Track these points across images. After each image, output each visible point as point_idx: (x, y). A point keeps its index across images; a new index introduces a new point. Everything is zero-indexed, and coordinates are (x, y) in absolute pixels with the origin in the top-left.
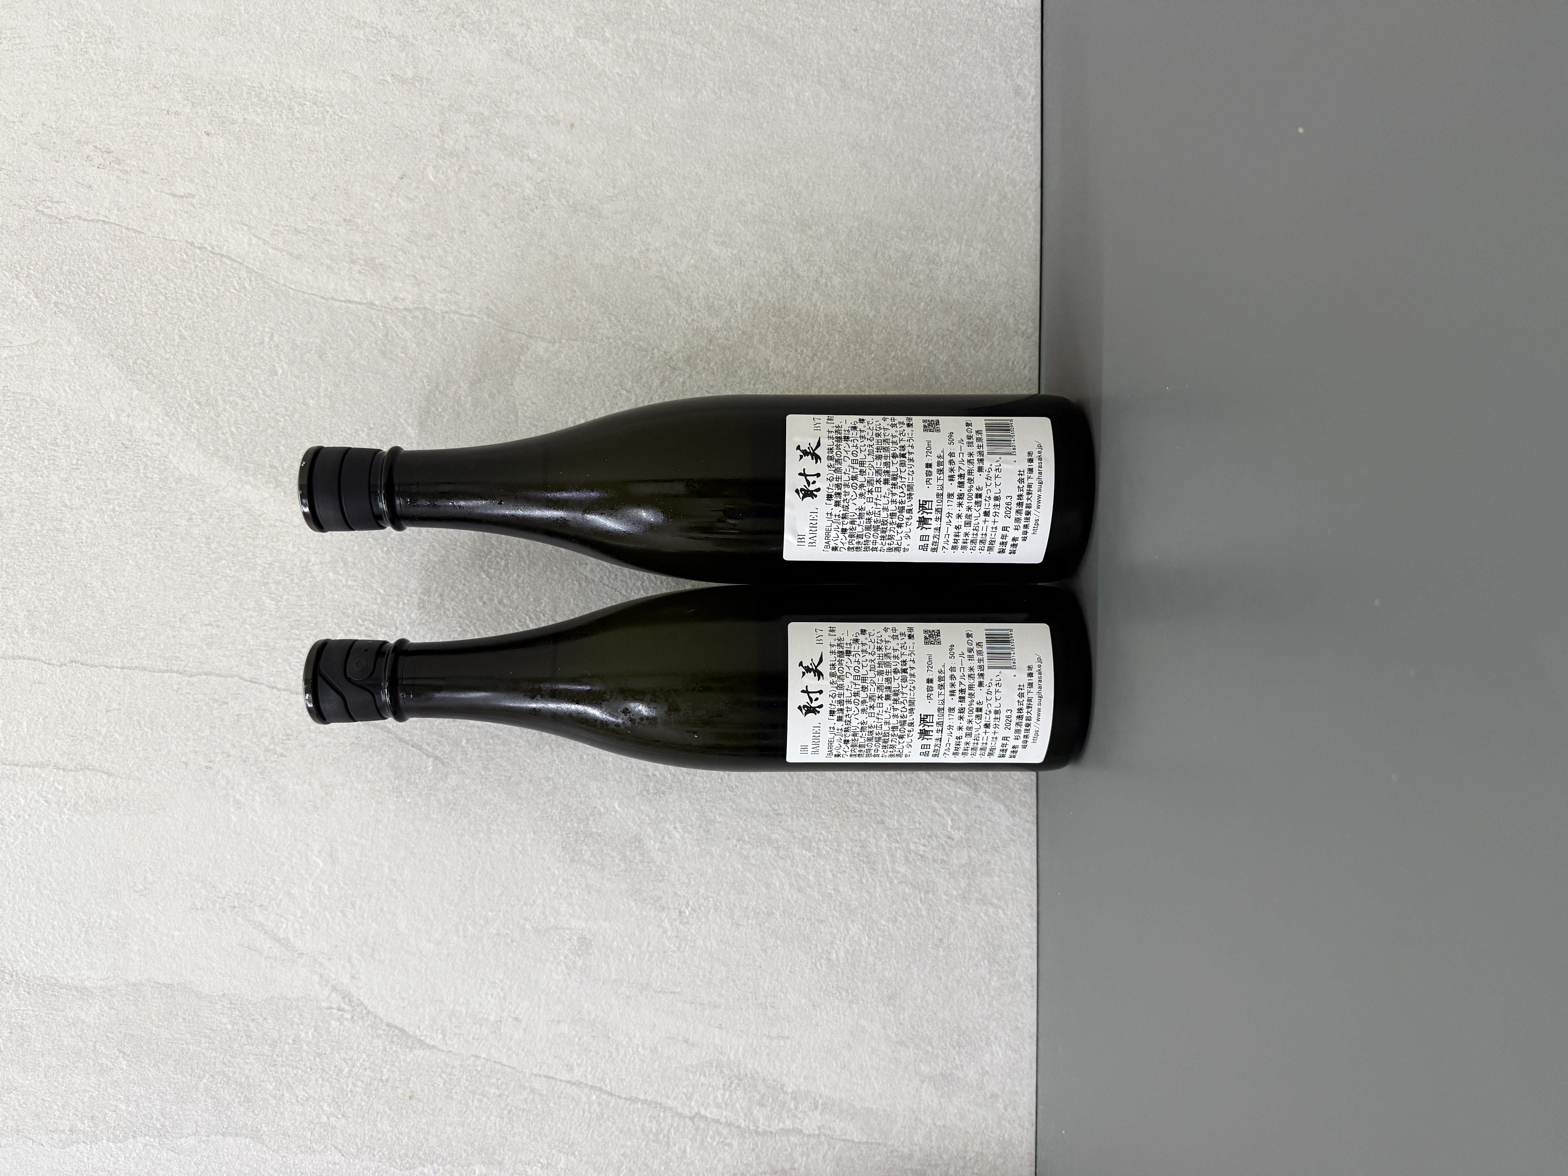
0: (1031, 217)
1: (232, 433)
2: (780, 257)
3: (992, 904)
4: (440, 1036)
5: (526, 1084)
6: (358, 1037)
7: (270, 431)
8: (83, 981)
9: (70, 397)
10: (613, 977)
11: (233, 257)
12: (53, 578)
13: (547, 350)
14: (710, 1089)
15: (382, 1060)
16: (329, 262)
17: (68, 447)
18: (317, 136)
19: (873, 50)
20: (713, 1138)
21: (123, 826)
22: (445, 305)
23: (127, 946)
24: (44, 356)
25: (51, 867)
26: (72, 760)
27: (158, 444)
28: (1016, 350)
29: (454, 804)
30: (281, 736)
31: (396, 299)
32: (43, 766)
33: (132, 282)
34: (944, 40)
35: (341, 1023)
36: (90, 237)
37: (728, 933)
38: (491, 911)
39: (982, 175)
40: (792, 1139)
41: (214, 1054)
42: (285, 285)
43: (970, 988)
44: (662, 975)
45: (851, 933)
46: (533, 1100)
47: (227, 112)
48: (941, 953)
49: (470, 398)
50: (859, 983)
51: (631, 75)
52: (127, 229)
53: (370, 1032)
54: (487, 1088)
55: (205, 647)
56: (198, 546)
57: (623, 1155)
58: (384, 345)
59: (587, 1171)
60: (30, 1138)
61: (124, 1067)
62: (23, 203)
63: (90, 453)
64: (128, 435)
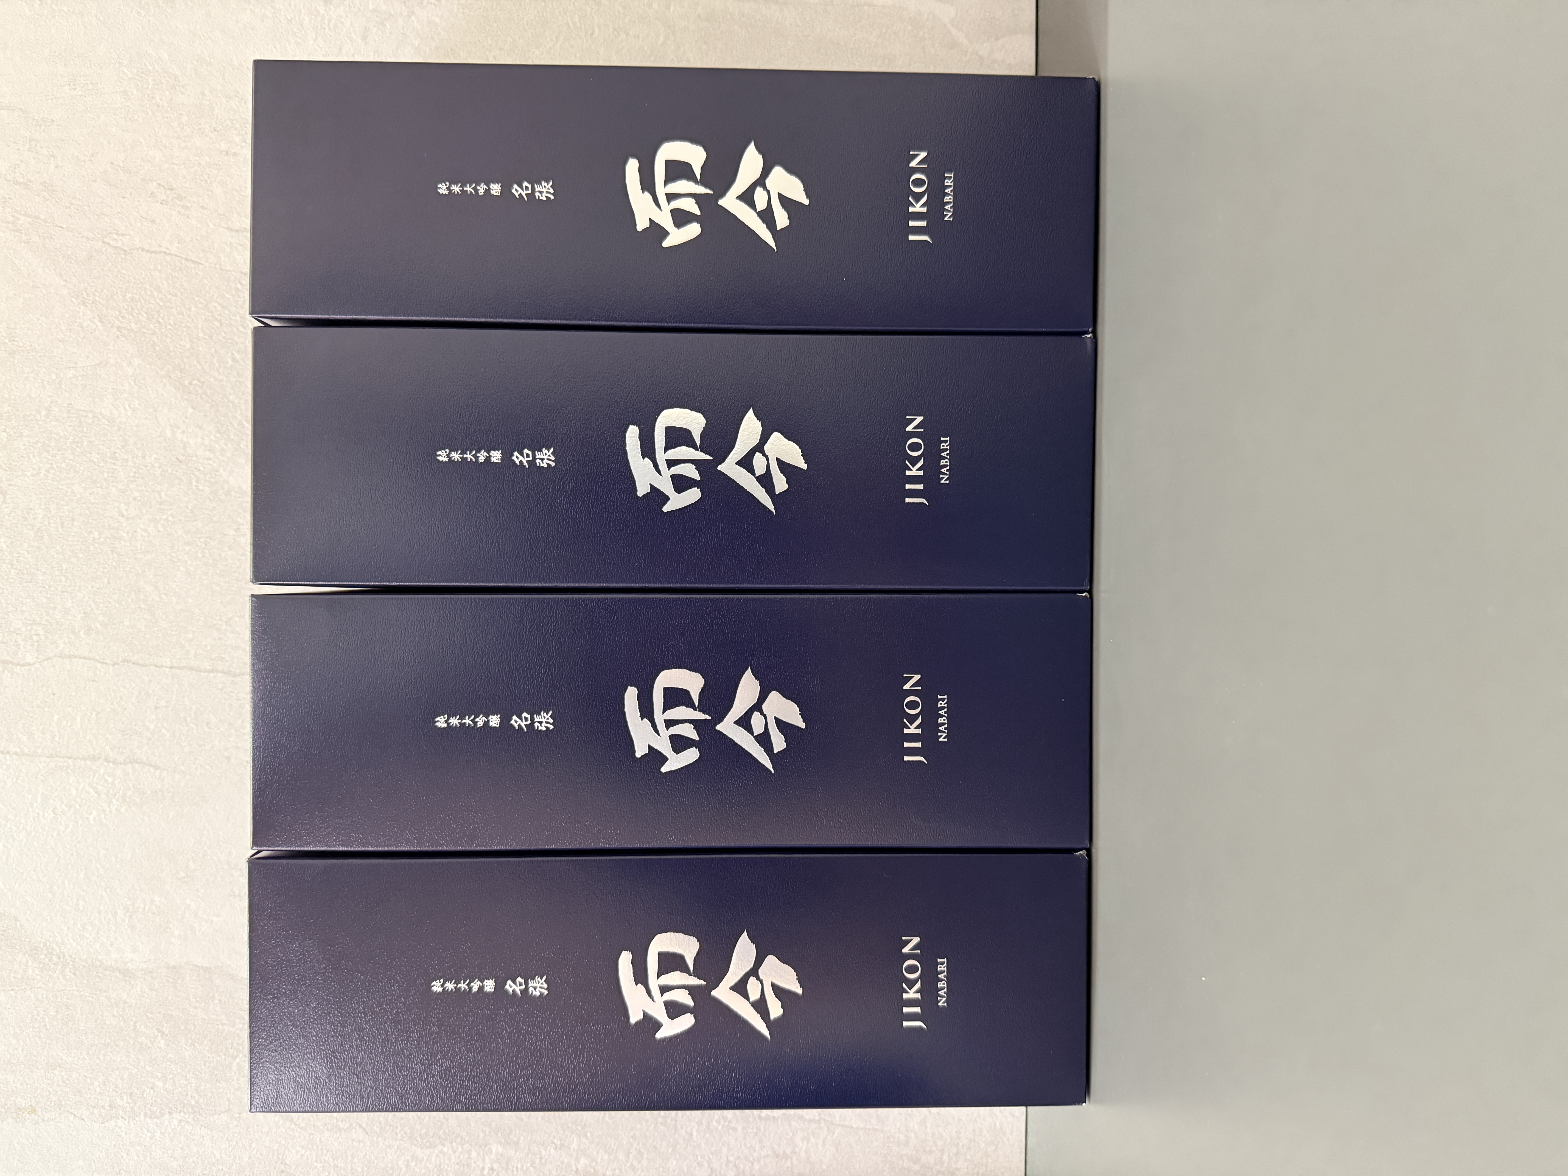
8: (126, 963)
9: (129, 414)
12: (109, 583)
17: (127, 461)
21: (168, 817)
23: (168, 930)
24: (106, 377)
26: (122, 753)
27: (210, 459)
32: (94, 759)
33: (189, 309)
36: (152, 267)
40: (793, 1124)
52: (186, 259)
57: (633, 1137)
59: (598, 1152)
60: (71, 1113)
61: (162, 1046)
62: (91, 235)
63: (146, 466)
64: (182, 451)
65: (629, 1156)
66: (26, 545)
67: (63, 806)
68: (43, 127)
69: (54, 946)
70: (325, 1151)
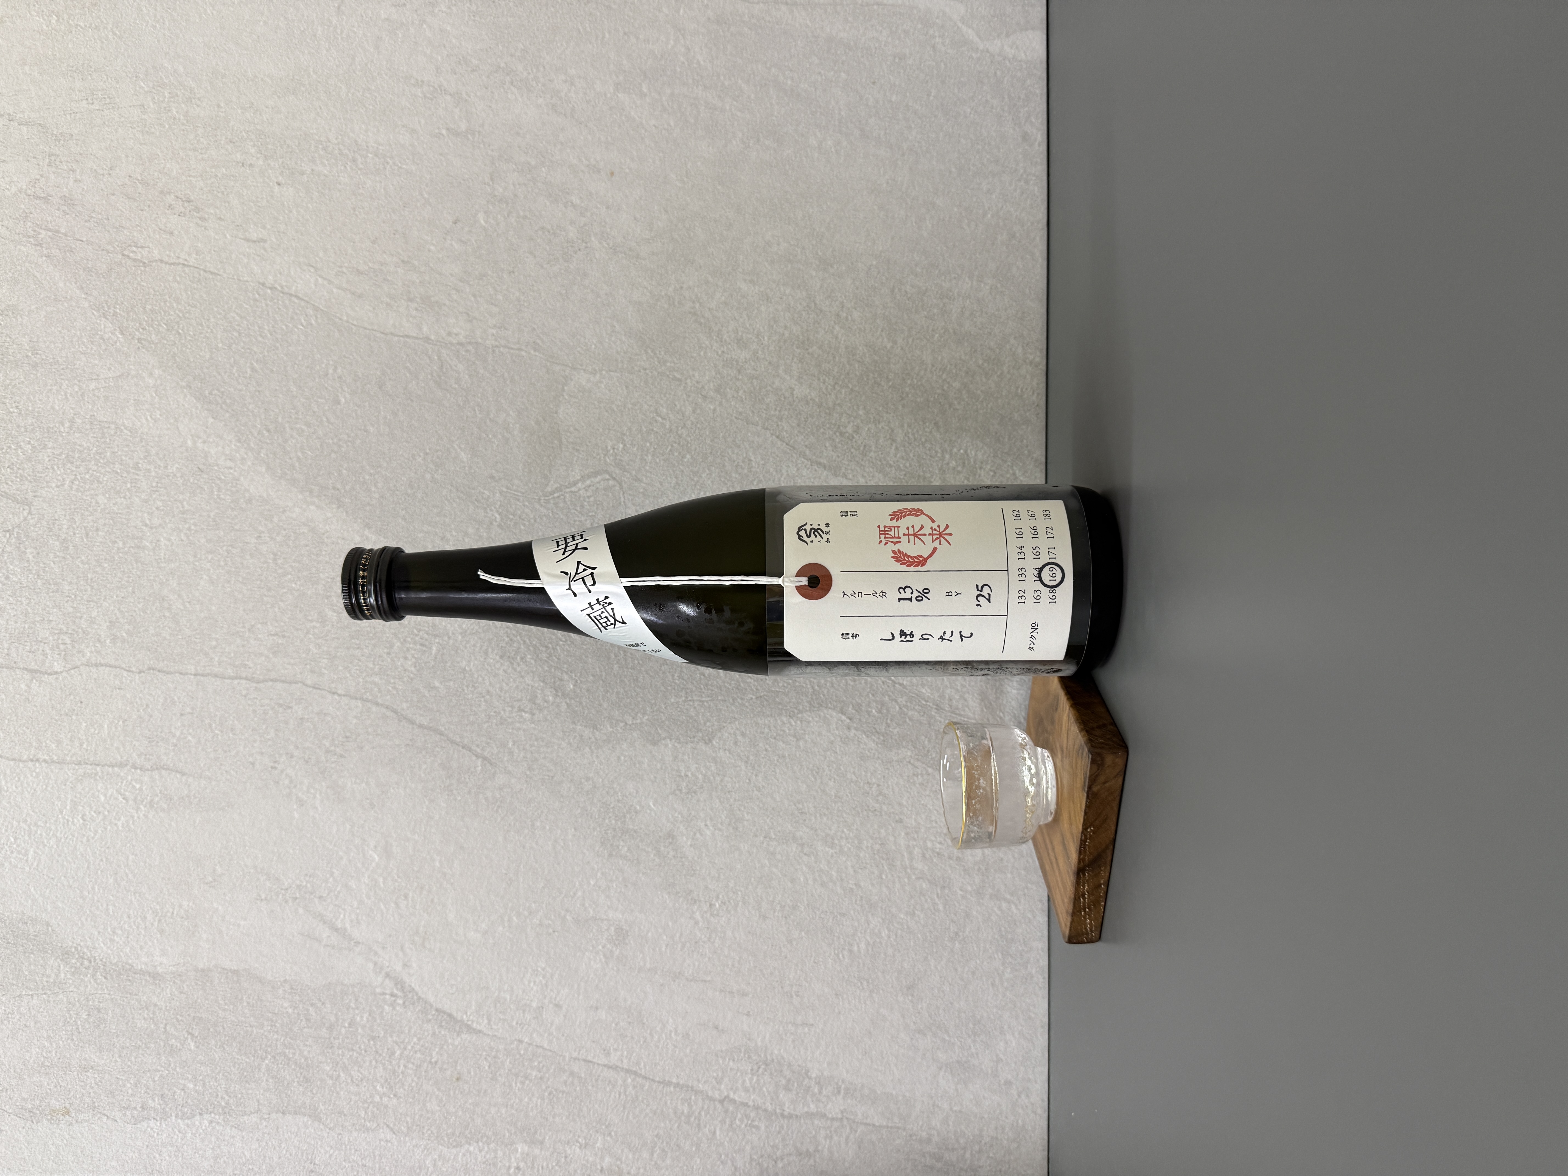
0: (1038, 254)
1: (298, 458)
2: (804, 293)
3: (1005, 900)
4: (486, 1021)
5: (566, 1067)
6: (409, 1021)
7: (333, 456)
8: (155, 967)
9: (151, 425)
10: (648, 965)
11: (300, 295)
12: (134, 592)
13: (588, 381)
14: (739, 1074)
15: (432, 1043)
16: (388, 300)
17: (149, 471)
18: (378, 185)
19: (890, 101)
20: (741, 1121)
21: (195, 822)
22: (496, 340)
23: (197, 934)
24: (128, 388)
25: (127, 860)
26: (149, 760)
27: (231, 468)
28: (1025, 378)
29: (501, 802)
30: (340, 738)
31: (450, 334)
32: (121, 765)
33: (209, 320)
34: (956, 91)
35: (394, 1008)
36: (171, 278)
37: (755, 924)
38: (534, 902)
39: (992, 216)
40: (816, 1122)
41: (276, 1036)
42: (347, 322)
43: (984, 979)
44: (694, 964)
45: (872, 926)
46: (572, 1083)
47: (296, 163)
48: (957, 945)
49: (517, 425)
50: (879, 974)
51: (666, 127)
52: (205, 271)
53: (420, 1016)
54: (529, 1071)
55: (271, 656)
56: (266, 562)
57: (657, 1136)
58: (439, 376)
59: (622, 1151)
60: (104, 1115)
61: (192, 1047)
62: (110, 248)
63: (168, 476)
64: (204, 460)
65: (652, 1155)
66: (51, 555)
67: (93, 813)
68: (62, 142)
69: (85, 950)
70: (353, 1151)
